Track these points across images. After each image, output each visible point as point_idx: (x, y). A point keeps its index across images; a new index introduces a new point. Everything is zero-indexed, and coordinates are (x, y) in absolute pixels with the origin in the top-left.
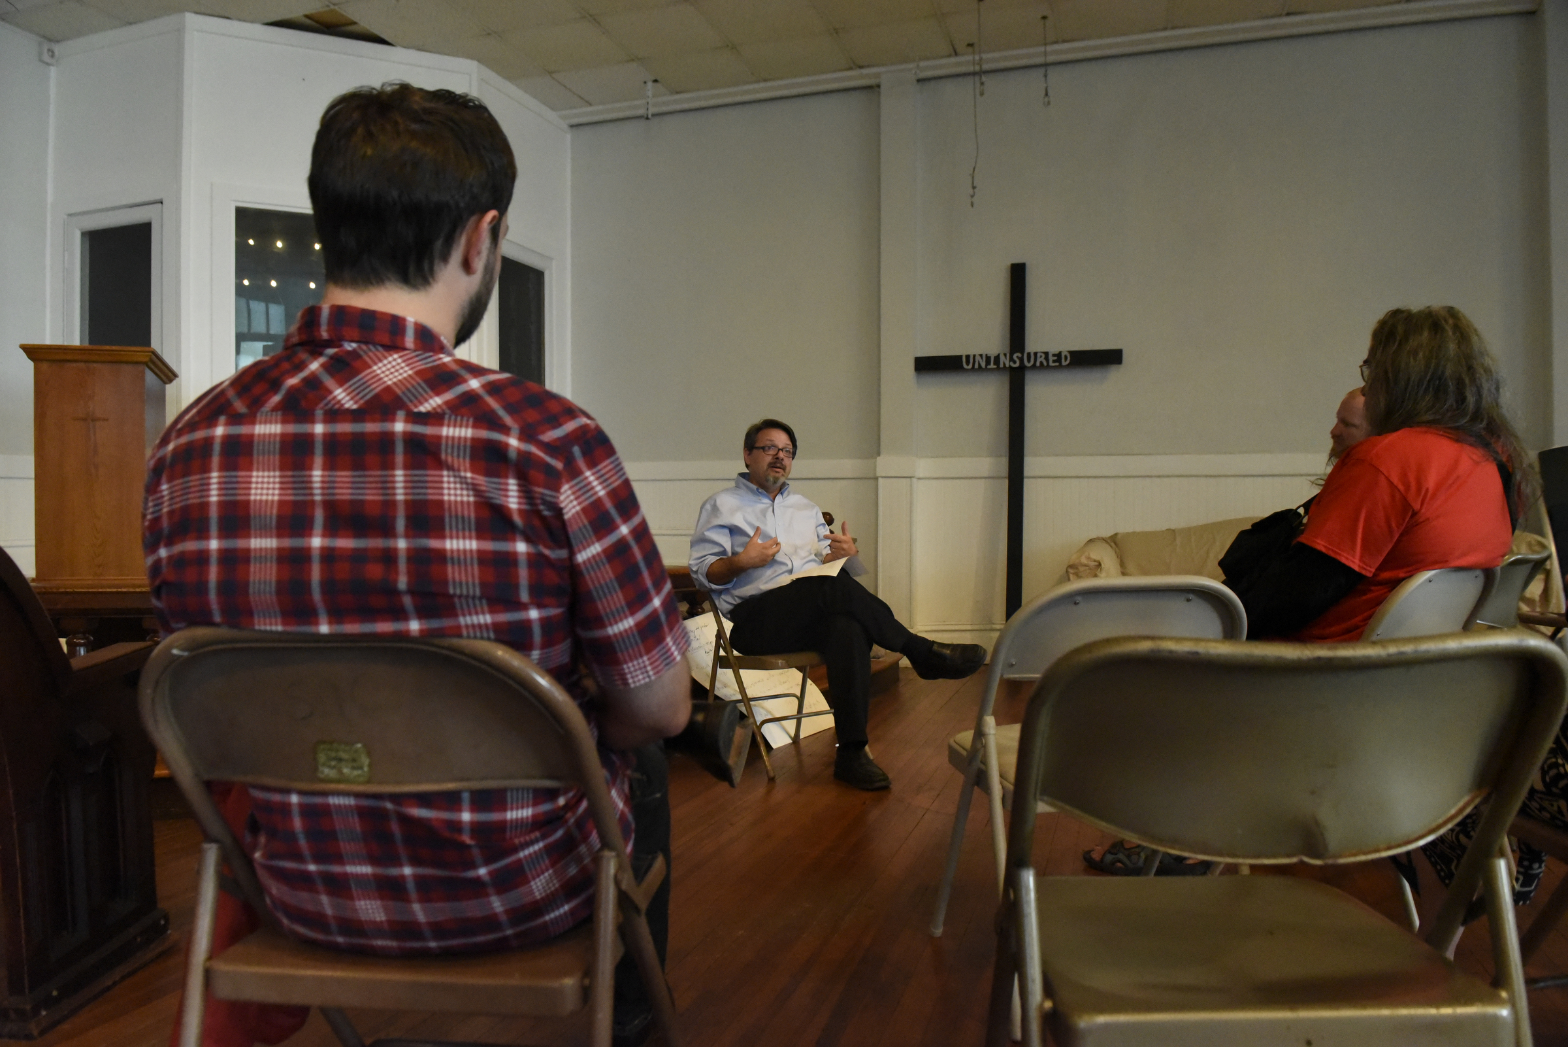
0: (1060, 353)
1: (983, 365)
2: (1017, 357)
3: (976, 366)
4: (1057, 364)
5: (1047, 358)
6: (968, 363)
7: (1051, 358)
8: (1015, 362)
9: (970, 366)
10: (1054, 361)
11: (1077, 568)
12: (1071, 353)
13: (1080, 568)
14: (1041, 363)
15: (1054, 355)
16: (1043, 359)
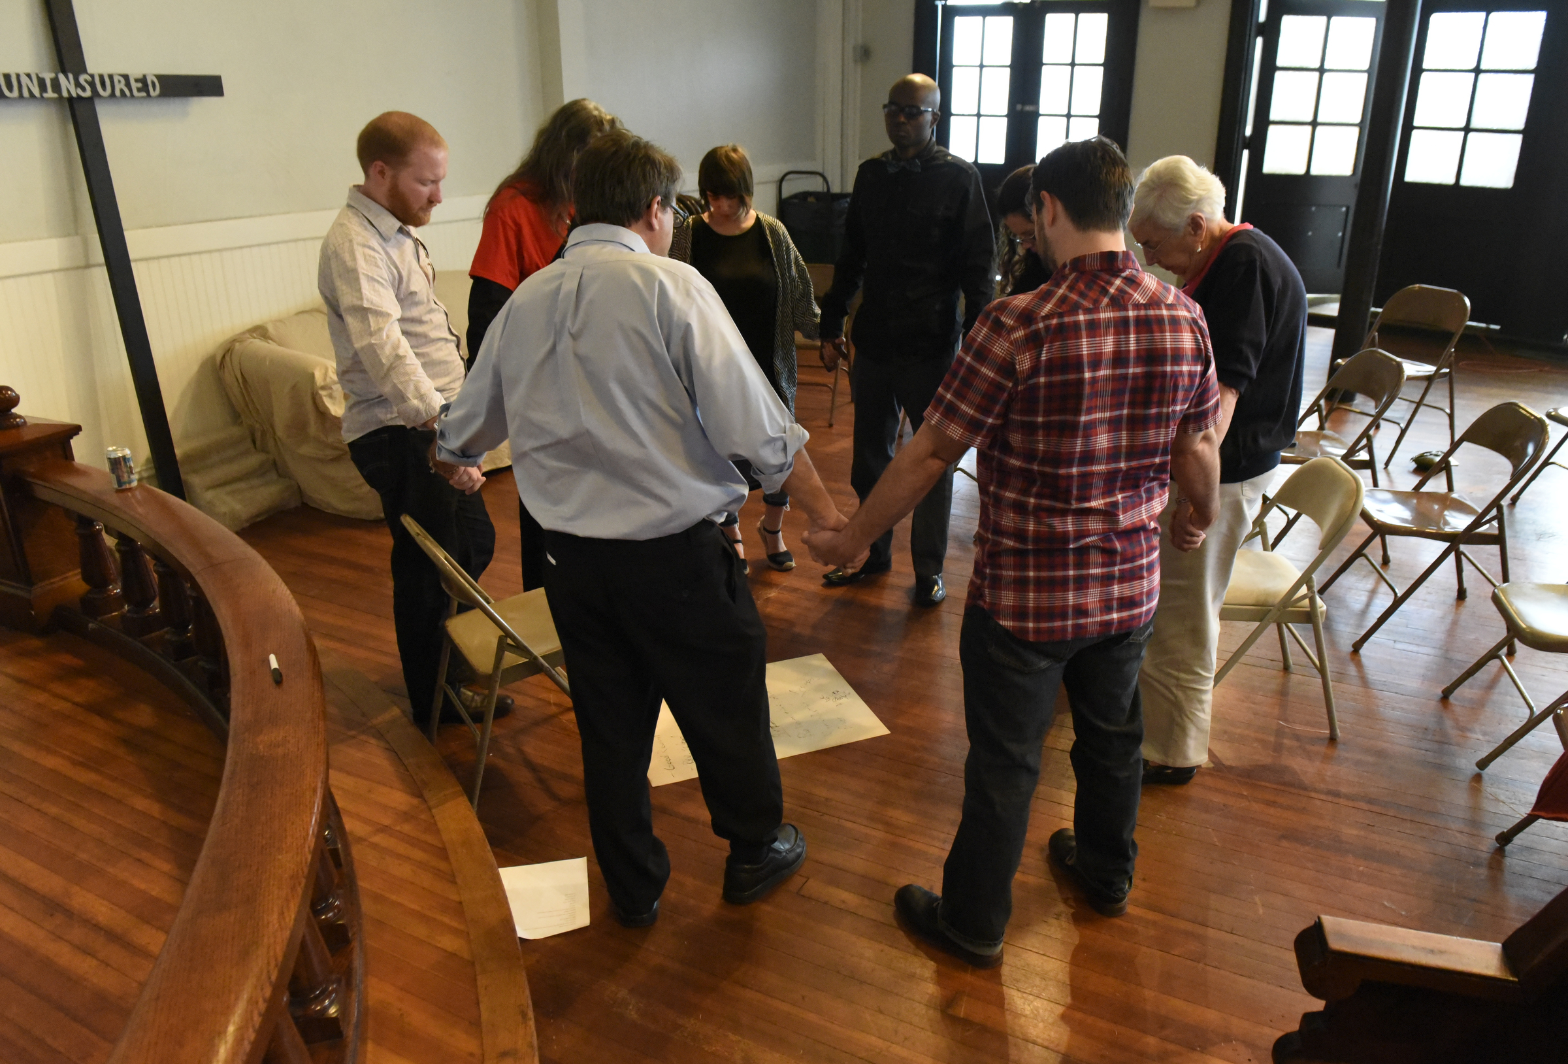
0: (145, 76)
1: (36, 92)
2: (86, 81)
3: (26, 93)
4: (144, 94)
5: (128, 85)
6: (10, 87)
7: (134, 85)
8: (84, 89)
9: (16, 93)
10: (139, 90)
11: (331, 388)
12: (160, 78)
13: (333, 387)
14: (122, 91)
15: (137, 81)
16: (122, 85)
